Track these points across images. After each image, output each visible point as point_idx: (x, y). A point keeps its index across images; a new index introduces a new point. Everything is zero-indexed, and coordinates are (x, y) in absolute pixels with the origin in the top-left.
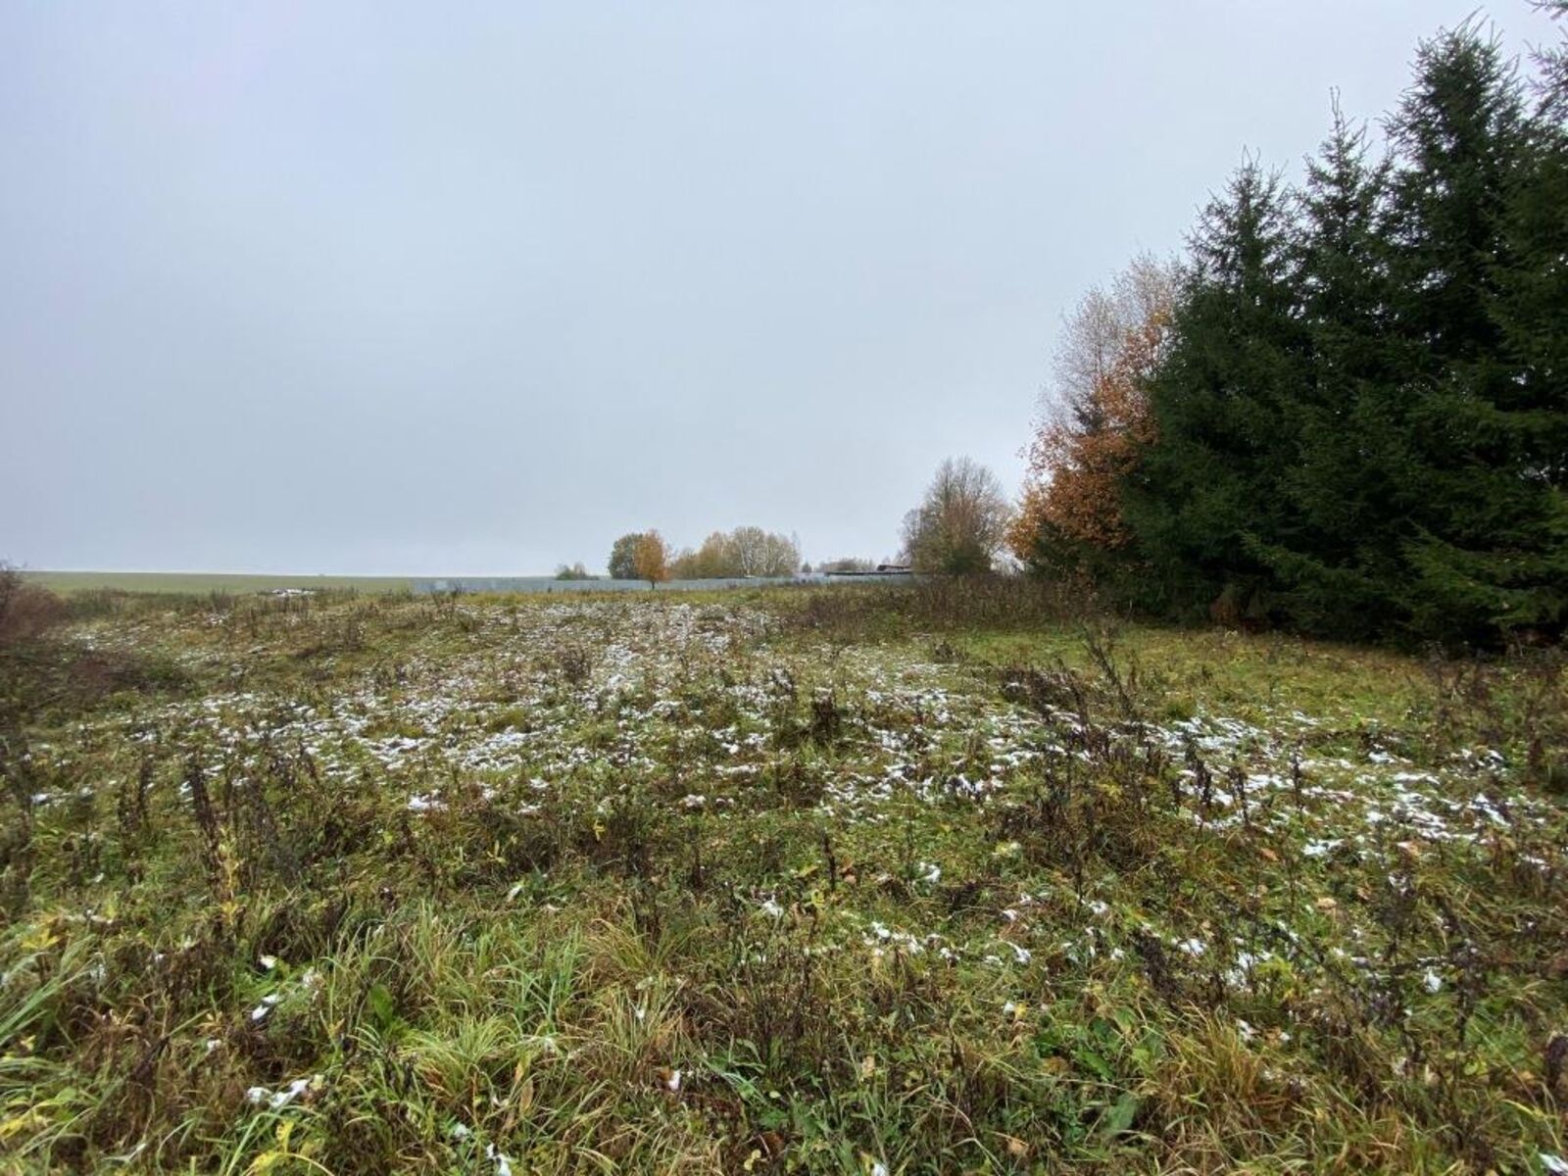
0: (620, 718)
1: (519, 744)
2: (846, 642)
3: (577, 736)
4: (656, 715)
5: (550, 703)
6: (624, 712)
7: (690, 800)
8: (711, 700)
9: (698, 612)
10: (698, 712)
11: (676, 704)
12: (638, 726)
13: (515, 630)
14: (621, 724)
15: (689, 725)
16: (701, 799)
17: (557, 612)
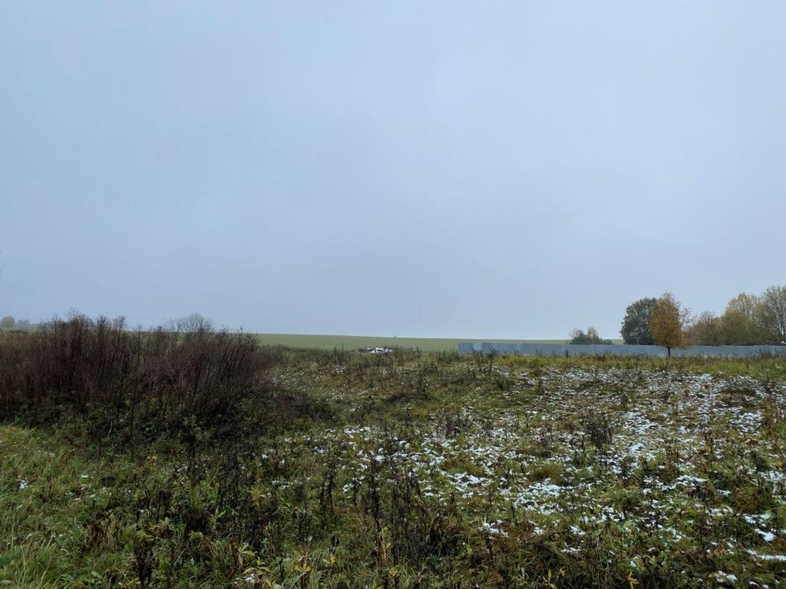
0: (643, 485)
3: (605, 496)
4: (680, 488)
5: (577, 463)
6: (648, 481)
7: (721, 576)
8: (740, 482)
10: (727, 493)
11: (701, 480)
12: (662, 496)
14: (645, 491)
15: (716, 504)
16: (732, 577)
17: (576, 377)
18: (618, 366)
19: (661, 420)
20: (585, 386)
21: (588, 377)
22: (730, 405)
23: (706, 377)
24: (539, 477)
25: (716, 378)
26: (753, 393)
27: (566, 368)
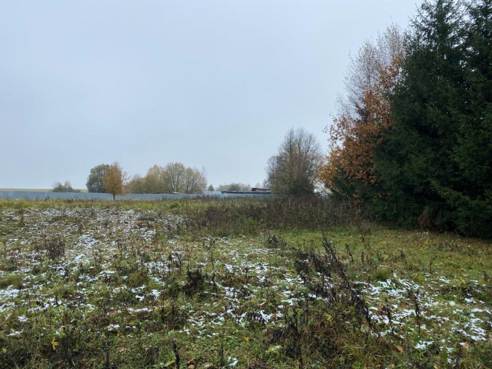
0: (78, 280)
1: (15, 296)
2: (222, 235)
3: (50, 291)
4: (100, 279)
5: (36, 271)
6: (81, 277)
7: (110, 328)
8: (134, 270)
9: (138, 216)
10: (125, 277)
11: (113, 272)
12: (88, 286)
13: (22, 224)
14: (78, 284)
15: (117, 285)
16: (117, 326)
17: (50, 213)
18: (80, 206)
19: (102, 238)
20: (56, 219)
21: (58, 213)
22: (141, 227)
23: (131, 211)
24: (4, 285)
25: (136, 211)
26: (152, 220)
27: (44, 207)
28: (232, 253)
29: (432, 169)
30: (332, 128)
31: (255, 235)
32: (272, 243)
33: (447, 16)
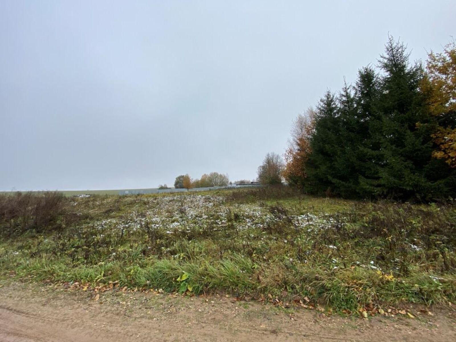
0: (196, 219)
7: (215, 229)
8: (214, 215)
9: (204, 197)
10: (212, 217)
11: (207, 216)
12: (201, 220)
13: (158, 204)
15: (211, 220)
17: (167, 199)
18: (178, 195)
19: (191, 207)
20: (171, 201)
21: (171, 198)
22: (206, 202)
23: (200, 196)
24: (173, 222)
25: (202, 196)
26: (210, 199)
27: (164, 196)
28: (247, 209)
29: (329, 171)
30: (285, 155)
31: (255, 203)
32: (262, 205)
33: (332, 104)
